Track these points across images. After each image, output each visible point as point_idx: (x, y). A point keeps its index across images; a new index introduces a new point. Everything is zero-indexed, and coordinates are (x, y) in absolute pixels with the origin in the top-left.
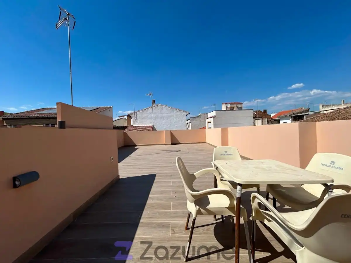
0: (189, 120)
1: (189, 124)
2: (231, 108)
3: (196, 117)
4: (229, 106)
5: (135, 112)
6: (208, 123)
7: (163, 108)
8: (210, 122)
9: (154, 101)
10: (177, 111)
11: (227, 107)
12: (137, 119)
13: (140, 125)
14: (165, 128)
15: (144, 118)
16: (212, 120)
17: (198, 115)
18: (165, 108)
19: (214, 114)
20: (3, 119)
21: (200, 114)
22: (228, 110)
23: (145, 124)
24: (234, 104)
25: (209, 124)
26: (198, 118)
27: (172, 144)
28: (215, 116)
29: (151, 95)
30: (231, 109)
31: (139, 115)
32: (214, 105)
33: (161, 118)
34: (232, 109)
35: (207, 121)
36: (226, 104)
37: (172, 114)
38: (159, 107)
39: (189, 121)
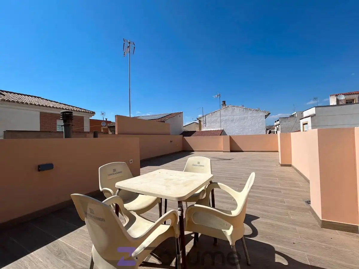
0: (278, 121)
1: (278, 126)
2: (346, 100)
3: (289, 117)
4: (343, 98)
5: (203, 116)
6: (304, 124)
7: (234, 109)
8: (307, 124)
9: (224, 102)
10: (253, 112)
11: (338, 101)
12: (206, 123)
13: (209, 130)
14: (237, 132)
15: (213, 122)
16: (309, 120)
17: (293, 114)
18: (237, 110)
19: (312, 111)
20: (108, 127)
21: (295, 113)
22: (340, 103)
23: (214, 128)
24: (354, 94)
25: (305, 126)
26: (292, 118)
27: (231, 151)
28: (315, 115)
29: (219, 96)
30: (346, 102)
31: (208, 118)
32: (315, 99)
33: (232, 121)
34: (349, 102)
35: (302, 122)
36: (337, 95)
37: (245, 116)
38: (230, 109)
39: (278, 123)
